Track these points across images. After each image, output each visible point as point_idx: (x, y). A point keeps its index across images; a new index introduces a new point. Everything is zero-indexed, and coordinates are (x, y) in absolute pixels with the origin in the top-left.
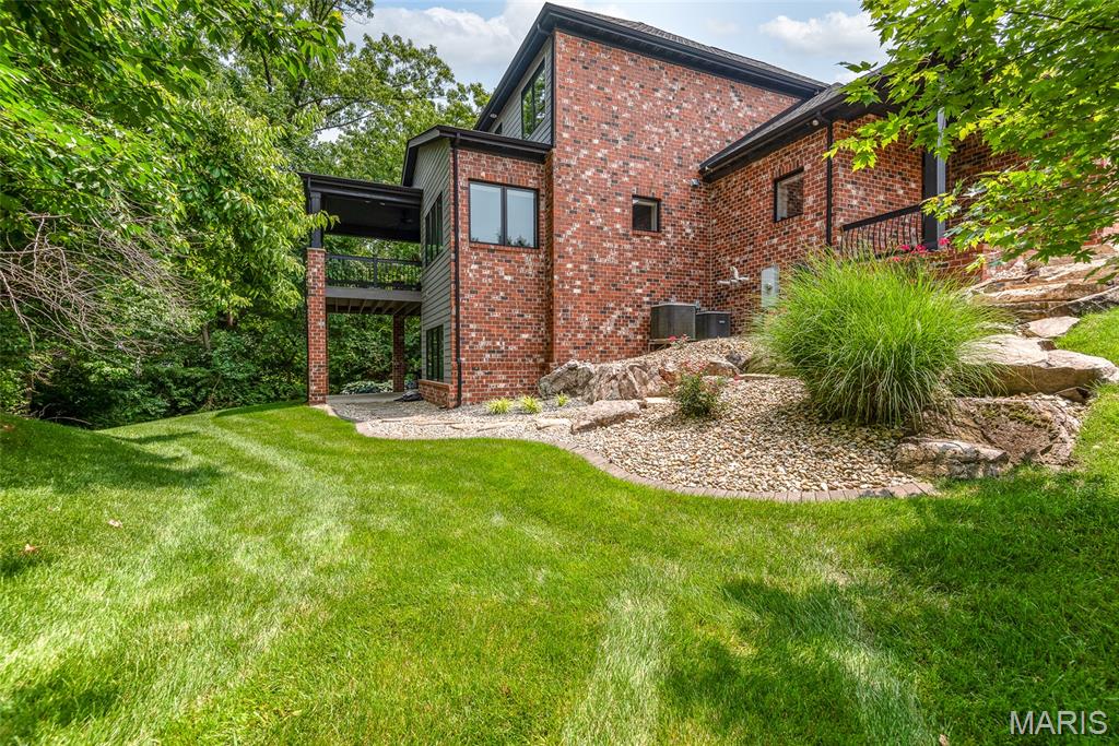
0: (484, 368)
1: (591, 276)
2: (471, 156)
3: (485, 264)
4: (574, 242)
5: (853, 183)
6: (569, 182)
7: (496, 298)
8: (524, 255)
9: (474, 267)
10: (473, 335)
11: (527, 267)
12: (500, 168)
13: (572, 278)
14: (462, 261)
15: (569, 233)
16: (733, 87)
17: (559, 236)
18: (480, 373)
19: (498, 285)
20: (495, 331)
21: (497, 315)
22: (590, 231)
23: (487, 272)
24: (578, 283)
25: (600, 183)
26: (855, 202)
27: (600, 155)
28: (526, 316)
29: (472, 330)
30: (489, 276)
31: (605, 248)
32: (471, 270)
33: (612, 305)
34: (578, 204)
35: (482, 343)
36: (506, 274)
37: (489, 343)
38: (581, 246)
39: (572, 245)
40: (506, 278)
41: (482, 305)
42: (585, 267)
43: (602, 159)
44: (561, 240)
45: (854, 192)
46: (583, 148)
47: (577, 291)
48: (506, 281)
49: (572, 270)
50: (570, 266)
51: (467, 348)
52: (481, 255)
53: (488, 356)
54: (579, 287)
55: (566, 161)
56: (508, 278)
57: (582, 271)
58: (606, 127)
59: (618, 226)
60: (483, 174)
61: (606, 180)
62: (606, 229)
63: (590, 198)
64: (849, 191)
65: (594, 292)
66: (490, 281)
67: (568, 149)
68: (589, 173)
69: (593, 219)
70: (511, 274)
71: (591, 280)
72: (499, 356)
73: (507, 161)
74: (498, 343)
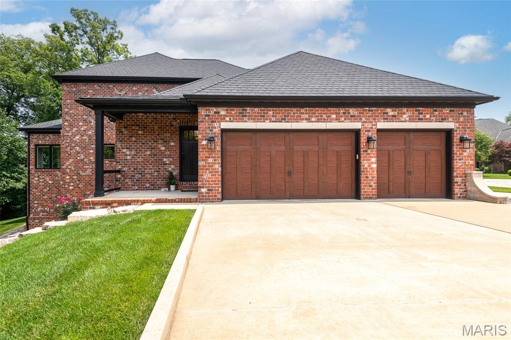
0: (38, 219)
1: (78, 181)
2: (36, 136)
3: (40, 177)
4: (70, 167)
5: (127, 148)
6: (68, 143)
7: (45, 190)
8: (58, 172)
9: (36, 179)
10: (36, 205)
11: (59, 177)
12: (48, 138)
13: (69, 182)
14: (31, 177)
15: (68, 163)
16: (155, 87)
17: (63, 165)
18: (37, 221)
19: (46, 184)
20: (45, 204)
21: (46, 197)
22: (77, 163)
23: (41, 180)
24: (72, 184)
25: (82, 141)
26: (129, 157)
27: (82, 129)
28: (58, 197)
29: (35, 204)
30: (43, 182)
31: (85, 168)
32: (35, 180)
33: (89, 193)
34: (72, 151)
35: (39, 209)
36: (50, 180)
37: (42, 209)
38: (73, 169)
39: (69, 169)
40: (49, 182)
41: (39, 193)
42: (75, 177)
43: (84, 131)
44: (64, 167)
45: (128, 153)
46: (74, 127)
47: (71, 188)
48: (50, 183)
49: (68, 179)
50: (68, 177)
51: (33, 210)
52: (39, 174)
53: (42, 214)
54: (72, 186)
55: (67, 134)
56: (51, 182)
57: (74, 179)
58: (86, 117)
59: (92, 158)
60: (40, 142)
61: (86, 139)
62: (85, 160)
63: (78, 148)
64: (124, 153)
65: (80, 187)
66: (43, 183)
67: (67, 129)
68: (77, 138)
69: (79, 157)
70: (52, 180)
71: (78, 182)
72: (46, 214)
73: (50, 135)
74: (46, 209)
